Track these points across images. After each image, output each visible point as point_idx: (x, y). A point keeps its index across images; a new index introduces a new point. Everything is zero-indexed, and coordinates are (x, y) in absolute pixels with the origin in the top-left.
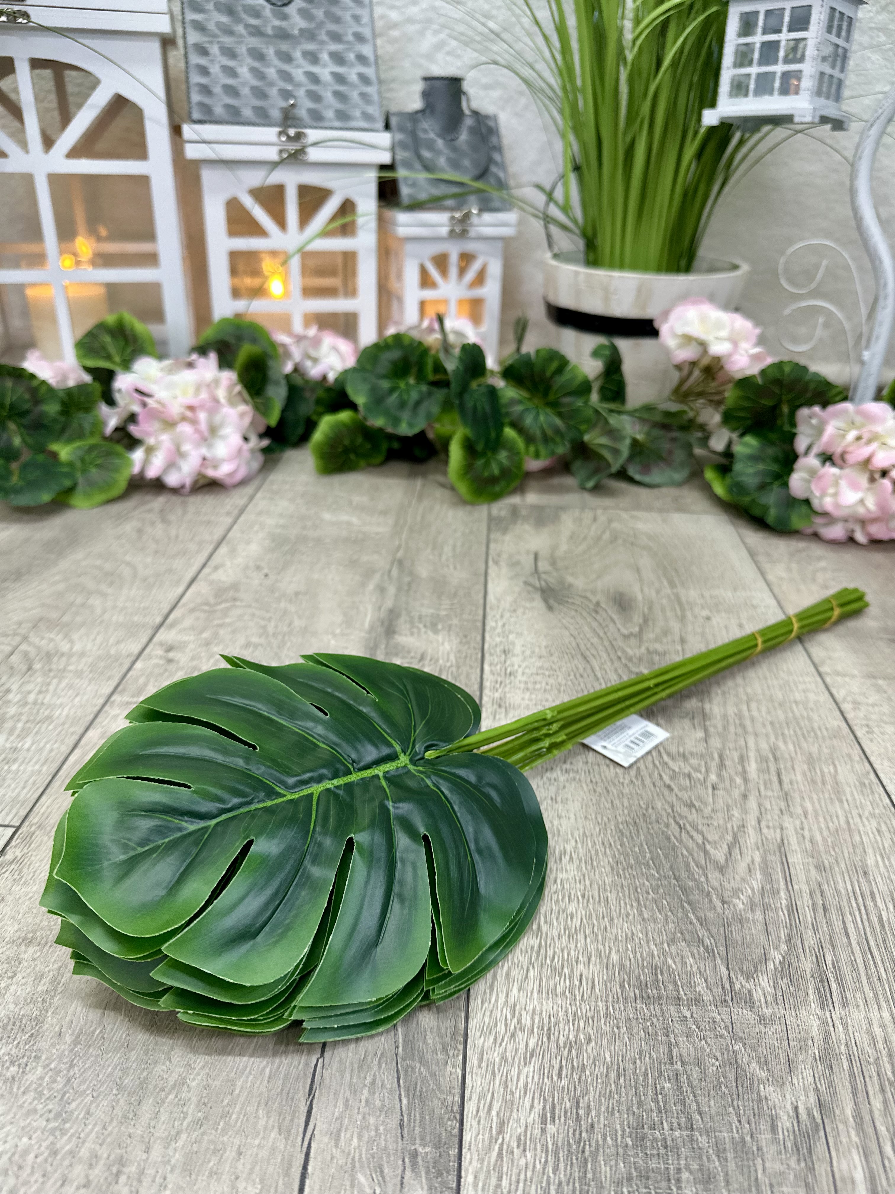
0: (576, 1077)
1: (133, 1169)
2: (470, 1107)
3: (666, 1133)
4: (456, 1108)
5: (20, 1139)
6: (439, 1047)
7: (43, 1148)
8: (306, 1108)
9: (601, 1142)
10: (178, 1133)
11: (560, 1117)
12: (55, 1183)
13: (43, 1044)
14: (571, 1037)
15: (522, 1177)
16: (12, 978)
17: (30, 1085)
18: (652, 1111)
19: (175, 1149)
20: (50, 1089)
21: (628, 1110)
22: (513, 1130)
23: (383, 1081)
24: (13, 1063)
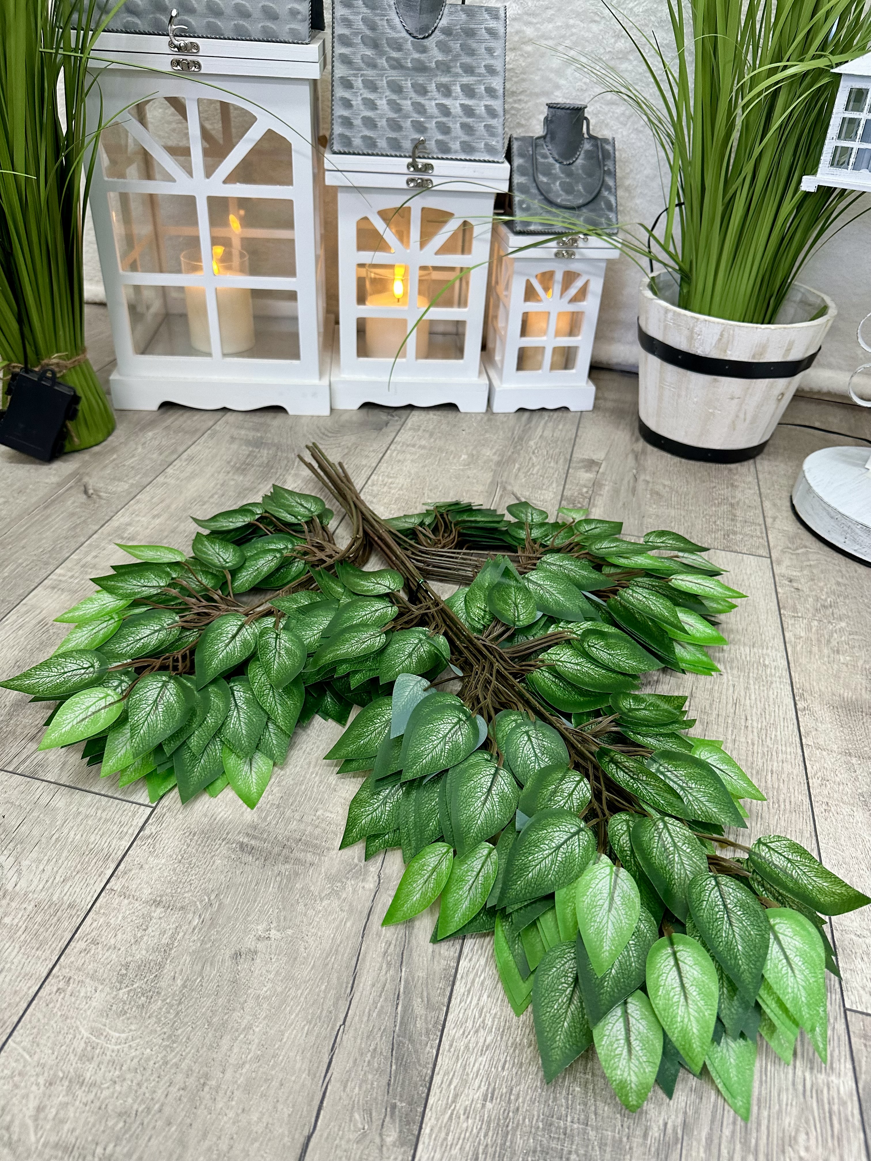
0: (514, 1071)
1: (213, 1083)
2: (437, 1080)
3: (568, 1124)
4: (427, 1078)
5: (146, 1049)
6: (423, 1031)
7: (159, 1059)
8: (328, 1061)
9: (521, 1122)
10: (244, 1063)
11: (496, 1099)
12: (166, 1083)
13: (163, 984)
14: (518, 1039)
15: (463, 1136)
16: (145, 930)
17: (154, 1012)
18: (562, 1106)
19: (241, 1074)
20: (166, 1018)
21: (545, 1102)
22: (463, 1102)
23: (382, 1049)
24: (143, 994)
